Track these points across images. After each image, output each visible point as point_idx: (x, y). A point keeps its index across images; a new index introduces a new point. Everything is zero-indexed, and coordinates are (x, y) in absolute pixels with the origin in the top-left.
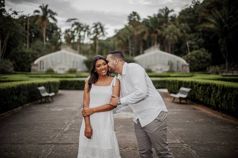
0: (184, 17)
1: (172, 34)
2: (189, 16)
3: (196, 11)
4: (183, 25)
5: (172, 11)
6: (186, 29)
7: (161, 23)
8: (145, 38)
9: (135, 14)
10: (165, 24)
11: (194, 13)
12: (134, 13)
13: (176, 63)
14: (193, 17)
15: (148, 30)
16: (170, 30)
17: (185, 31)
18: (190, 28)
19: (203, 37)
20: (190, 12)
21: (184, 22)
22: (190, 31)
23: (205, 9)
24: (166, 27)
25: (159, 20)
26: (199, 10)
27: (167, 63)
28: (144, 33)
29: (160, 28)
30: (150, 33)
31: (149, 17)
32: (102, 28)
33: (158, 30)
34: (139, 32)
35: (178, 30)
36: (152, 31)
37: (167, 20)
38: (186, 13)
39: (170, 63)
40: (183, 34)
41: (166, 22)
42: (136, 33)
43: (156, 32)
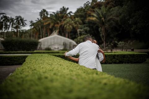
0: (78, 14)
1: (68, 24)
2: (81, 13)
3: (86, 10)
4: (77, 19)
6: (79, 22)
7: (62, 17)
10: (64, 18)
11: (84, 11)
12: (43, 10)
13: (69, 44)
14: (83, 14)
16: (67, 22)
17: (78, 23)
18: (81, 21)
19: (89, 27)
20: (82, 10)
21: (77, 17)
22: (82, 23)
23: (91, 9)
24: (64, 20)
25: (60, 15)
26: (88, 9)
27: (62, 44)
30: (55, 24)
31: (53, 13)
32: (22, 20)
34: (47, 23)
35: (73, 22)
38: (79, 11)
39: (64, 44)
40: (76, 25)
42: (45, 24)
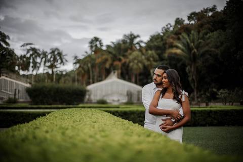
0: (152, 44)
1: (136, 61)
2: (157, 42)
3: (165, 38)
4: (150, 52)
5: (138, 36)
6: (153, 57)
7: (126, 50)
8: (107, 66)
9: (96, 39)
10: (129, 51)
11: (162, 40)
12: (95, 37)
14: (161, 44)
15: (111, 58)
16: (134, 57)
17: (151, 59)
18: (157, 56)
20: (158, 38)
21: (151, 50)
22: (158, 59)
24: (130, 54)
25: (123, 46)
26: (168, 37)
28: (106, 60)
29: (124, 56)
30: (113, 61)
32: (60, 54)
33: (122, 58)
36: (115, 58)
37: (132, 47)
38: (154, 40)
40: (149, 62)
41: (131, 49)
42: (97, 61)
43: (120, 60)
